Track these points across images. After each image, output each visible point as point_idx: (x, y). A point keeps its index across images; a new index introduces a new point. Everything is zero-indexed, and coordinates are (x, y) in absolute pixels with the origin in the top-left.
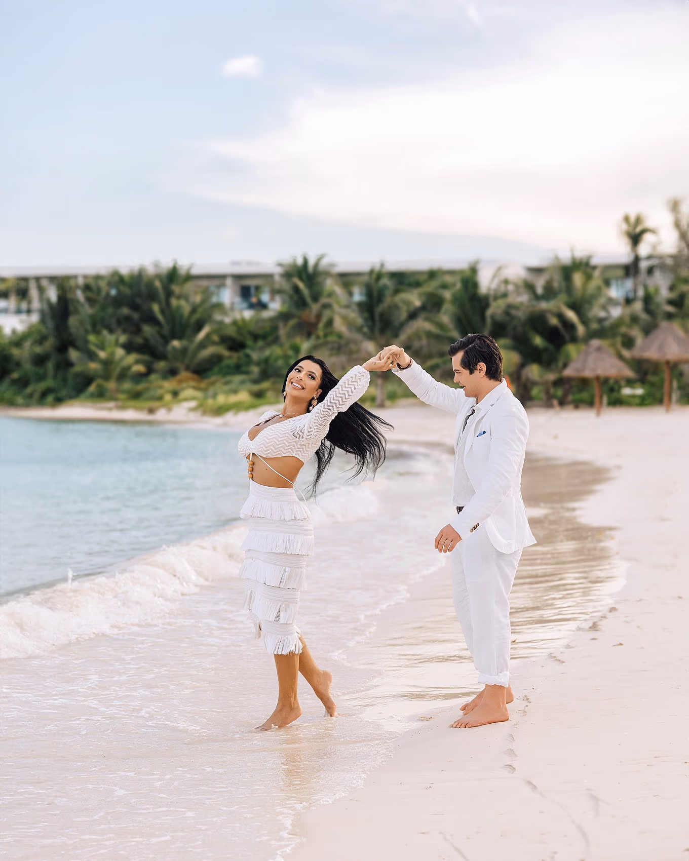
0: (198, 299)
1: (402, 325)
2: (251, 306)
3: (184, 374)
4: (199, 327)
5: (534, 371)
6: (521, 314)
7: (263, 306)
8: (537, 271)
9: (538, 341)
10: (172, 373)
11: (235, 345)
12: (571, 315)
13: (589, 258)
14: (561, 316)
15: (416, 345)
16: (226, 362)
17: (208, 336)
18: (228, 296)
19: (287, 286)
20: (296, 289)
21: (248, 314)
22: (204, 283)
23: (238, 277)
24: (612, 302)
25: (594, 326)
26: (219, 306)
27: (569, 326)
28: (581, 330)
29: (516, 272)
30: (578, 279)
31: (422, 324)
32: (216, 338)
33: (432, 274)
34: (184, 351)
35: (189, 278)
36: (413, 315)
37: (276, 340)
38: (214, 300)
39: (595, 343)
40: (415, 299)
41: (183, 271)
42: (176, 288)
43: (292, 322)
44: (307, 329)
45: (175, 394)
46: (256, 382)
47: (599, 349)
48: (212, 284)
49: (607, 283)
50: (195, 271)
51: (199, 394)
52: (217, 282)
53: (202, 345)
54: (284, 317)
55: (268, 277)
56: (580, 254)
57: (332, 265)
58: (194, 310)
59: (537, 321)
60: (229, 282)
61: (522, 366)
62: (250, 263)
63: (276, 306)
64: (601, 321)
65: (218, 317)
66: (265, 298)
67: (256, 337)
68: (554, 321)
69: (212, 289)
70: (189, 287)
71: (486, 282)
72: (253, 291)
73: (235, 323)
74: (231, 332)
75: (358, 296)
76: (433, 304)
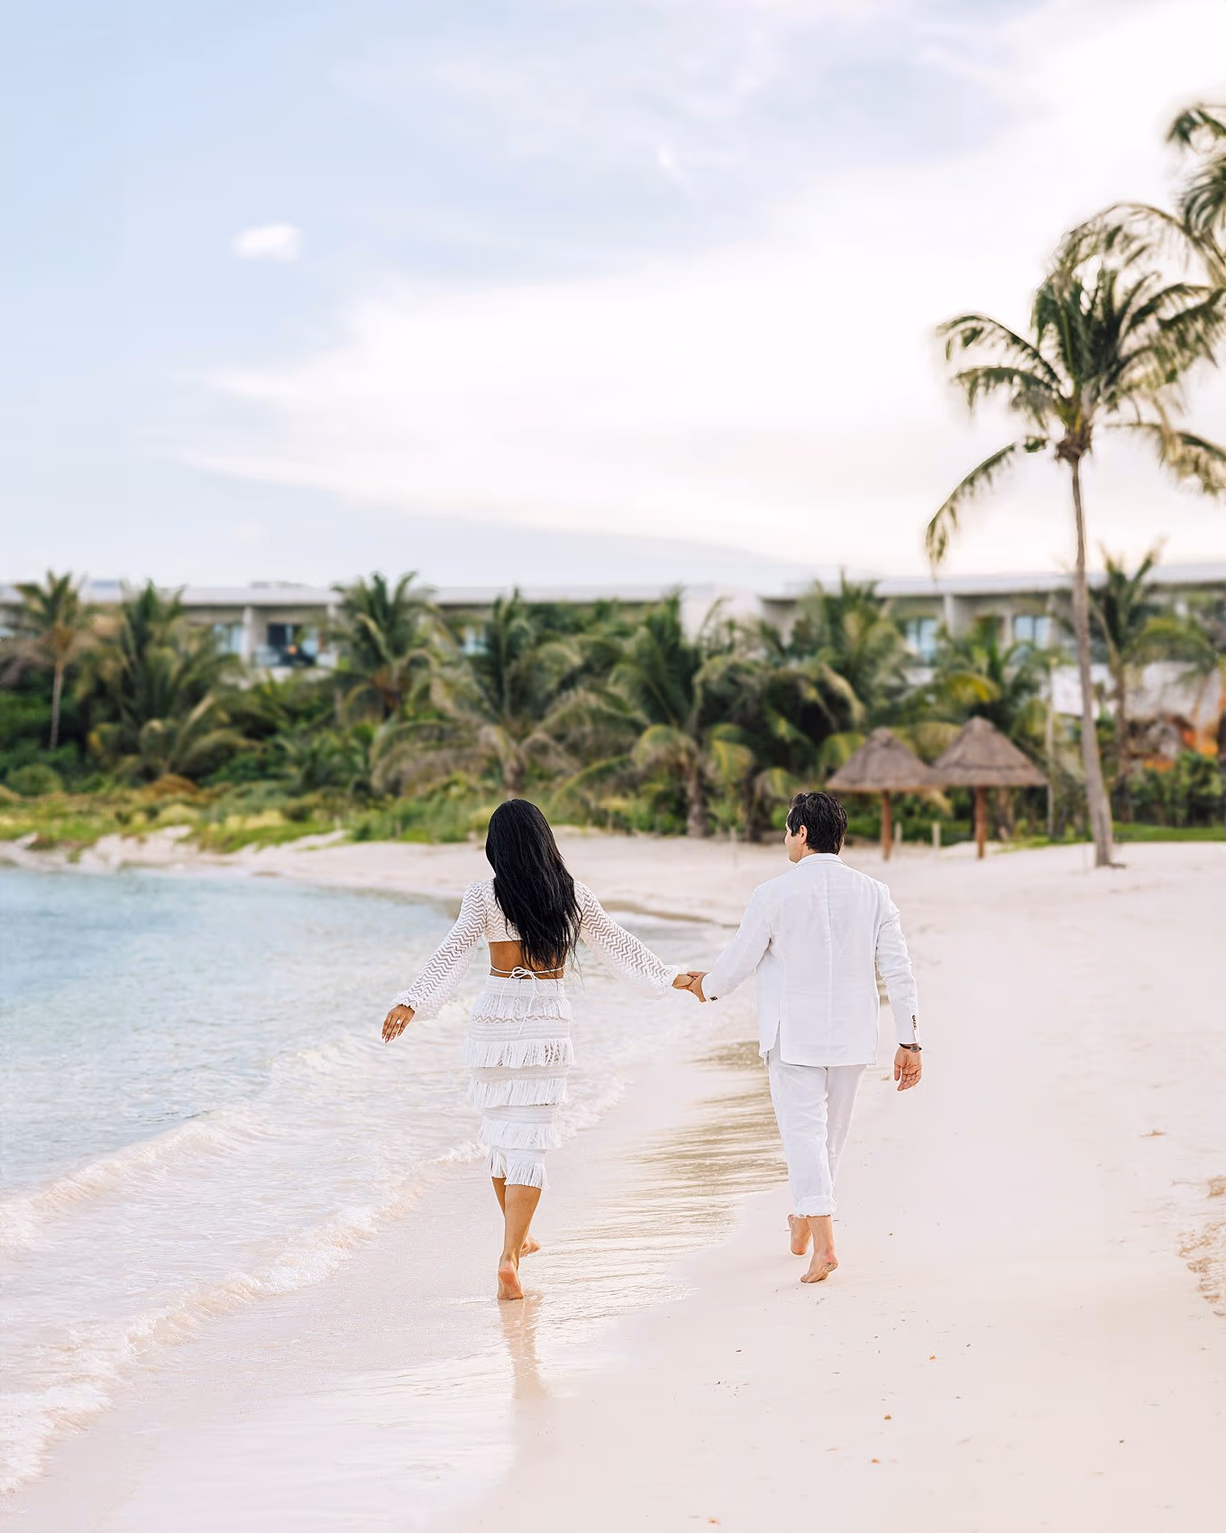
0: (193, 647)
1: (550, 698)
2: (287, 660)
3: (168, 778)
4: (195, 695)
5: (775, 781)
6: (754, 682)
7: (309, 661)
8: (782, 605)
9: (783, 728)
10: (148, 775)
11: (259, 728)
12: (841, 684)
13: (874, 584)
14: (822, 686)
15: (574, 733)
16: (241, 758)
17: (210, 711)
18: (246, 642)
19: (348, 627)
20: (364, 632)
21: (281, 674)
22: (206, 619)
23: (263, 609)
24: (911, 661)
25: (881, 703)
26: (231, 659)
27: (837, 703)
28: (857, 710)
29: (746, 609)
30: (852, 623)
31: (582, 697)
32: (223, 716)
33: (602, 610)
34: (169, 737)
35: (178, 609)
36: (568, 682)
37: (330, 721)
38: (222, 648)
39: (882, 733)
40: (570, 652)
41: (167, 599)
42: (155, 629)
43: (358, 689)
44: (385, 702)
45: (152, 813)
46: (294, 793)
47: (888, 744)
48: (218, 623)
49: (902, 628)
50: (187, 599)
51: (193, 814)
52: (229, 618)
53: (200, 728)
54: (344, 680)
55: (319, 608)
56: (856, 577)
57: (431, 591)
58: (186, 668)
59: (783, 695)
60: (248, 617)
61: (756, 771)
62: (284, 585)
63: (330, 661)
64: (891, 692)
65: (227, 678)
66: (310, 646)
67: (294, 715)
68: (812, 694)
69: (218, 629)
70: (178, 625)
71: (694, 625)
72: (289, 632)
73: (257, 689)
74: (252, 705)
75: (474, 645)
76: (602, 661)
